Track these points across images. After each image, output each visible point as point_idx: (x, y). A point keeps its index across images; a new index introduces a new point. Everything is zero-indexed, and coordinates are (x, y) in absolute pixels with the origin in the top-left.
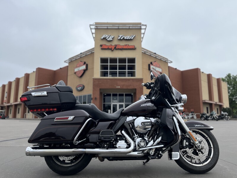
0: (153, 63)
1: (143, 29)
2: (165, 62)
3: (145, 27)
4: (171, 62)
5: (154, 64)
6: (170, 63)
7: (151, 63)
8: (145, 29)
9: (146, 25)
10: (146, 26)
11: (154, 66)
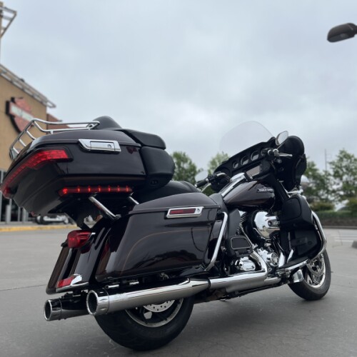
0: (16, 100)
1: (7, 18)
2: (41, 103)
3: (11, 15)
4: (54, 106)
5: (19, 103)
6: (50, 107)
7: (13, 100)
8: (11, 20)
9: (15, 13)
10: (15, 15)
11: (19, 107)
